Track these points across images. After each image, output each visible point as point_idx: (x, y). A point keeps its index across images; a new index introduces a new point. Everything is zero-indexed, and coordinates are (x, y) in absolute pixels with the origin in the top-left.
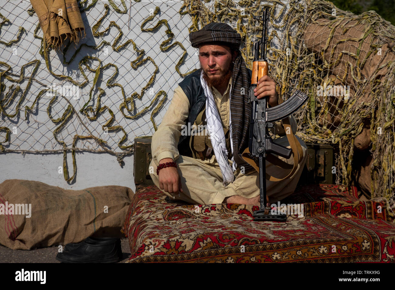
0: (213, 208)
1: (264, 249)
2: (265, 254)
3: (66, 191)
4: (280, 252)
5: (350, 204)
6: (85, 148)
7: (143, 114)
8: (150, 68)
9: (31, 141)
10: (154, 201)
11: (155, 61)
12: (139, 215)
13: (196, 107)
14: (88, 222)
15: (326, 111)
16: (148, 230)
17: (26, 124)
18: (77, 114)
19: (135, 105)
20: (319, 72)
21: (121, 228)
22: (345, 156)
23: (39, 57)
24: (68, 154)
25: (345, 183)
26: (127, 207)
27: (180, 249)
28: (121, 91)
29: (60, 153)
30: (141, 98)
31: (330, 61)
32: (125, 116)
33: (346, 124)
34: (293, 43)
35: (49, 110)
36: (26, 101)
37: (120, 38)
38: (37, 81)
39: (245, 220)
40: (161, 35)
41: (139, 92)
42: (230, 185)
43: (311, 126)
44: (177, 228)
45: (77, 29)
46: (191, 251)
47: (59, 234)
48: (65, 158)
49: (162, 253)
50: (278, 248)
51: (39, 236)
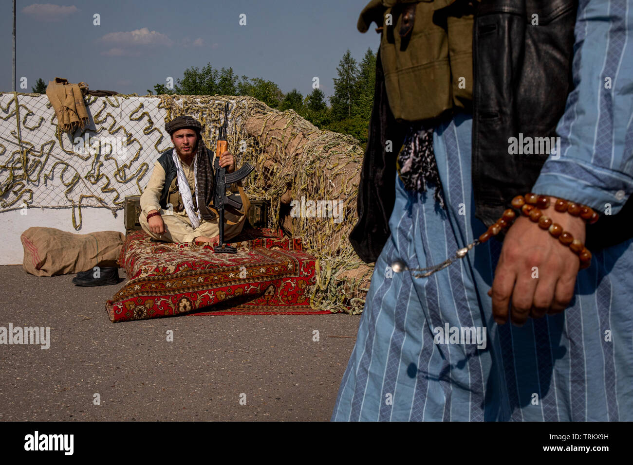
0: (186, 245)
1: (224, 271)
2: (224, 274)
3: (75, 235)
4: (234, 273)
5: (279, 241)
6: (88, 204)
7: (131, 179)
8: (136, 146)
9: (48, 199)
10: (143, 241)
11: (140, 141)
12: (133, 251)
13: (170, 176)
14: (93, 257)
15: (262, 177)
16: (142, 260)
17: (45, 187)
18: (82, 180)
19: (125, 173)
20: (257, 150)
21: (116, 261)
22: (275, 209)
23: (54, 138)
24: (75, 209)
25: (275, 227)
26: (121, 247)
27: (166, 272)
28: (115, 163)
29: (70, 208)
30: (129, 168)
31: (264, 143)
32: (118, 181)
33: (276, 187)
34: (238, 130)
35: (62, 177)
36: (44, 170)
37: (114, 124)
38: (53, 156)
39: (209, 252)
40: (144, 123)
41: (128, 164)
42: (197, 229)
43: (251, 188)
44: (163, 258)
45: (83, 119)
46: (173, 273)
47: (71, 266)
48: (74, 211)
49: (153, 275)
50: (233, 270)
51: (58, 267)
